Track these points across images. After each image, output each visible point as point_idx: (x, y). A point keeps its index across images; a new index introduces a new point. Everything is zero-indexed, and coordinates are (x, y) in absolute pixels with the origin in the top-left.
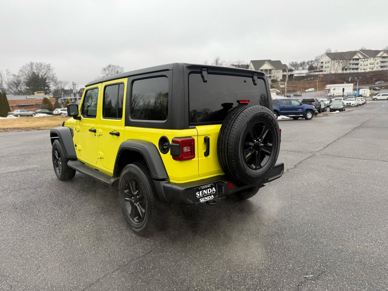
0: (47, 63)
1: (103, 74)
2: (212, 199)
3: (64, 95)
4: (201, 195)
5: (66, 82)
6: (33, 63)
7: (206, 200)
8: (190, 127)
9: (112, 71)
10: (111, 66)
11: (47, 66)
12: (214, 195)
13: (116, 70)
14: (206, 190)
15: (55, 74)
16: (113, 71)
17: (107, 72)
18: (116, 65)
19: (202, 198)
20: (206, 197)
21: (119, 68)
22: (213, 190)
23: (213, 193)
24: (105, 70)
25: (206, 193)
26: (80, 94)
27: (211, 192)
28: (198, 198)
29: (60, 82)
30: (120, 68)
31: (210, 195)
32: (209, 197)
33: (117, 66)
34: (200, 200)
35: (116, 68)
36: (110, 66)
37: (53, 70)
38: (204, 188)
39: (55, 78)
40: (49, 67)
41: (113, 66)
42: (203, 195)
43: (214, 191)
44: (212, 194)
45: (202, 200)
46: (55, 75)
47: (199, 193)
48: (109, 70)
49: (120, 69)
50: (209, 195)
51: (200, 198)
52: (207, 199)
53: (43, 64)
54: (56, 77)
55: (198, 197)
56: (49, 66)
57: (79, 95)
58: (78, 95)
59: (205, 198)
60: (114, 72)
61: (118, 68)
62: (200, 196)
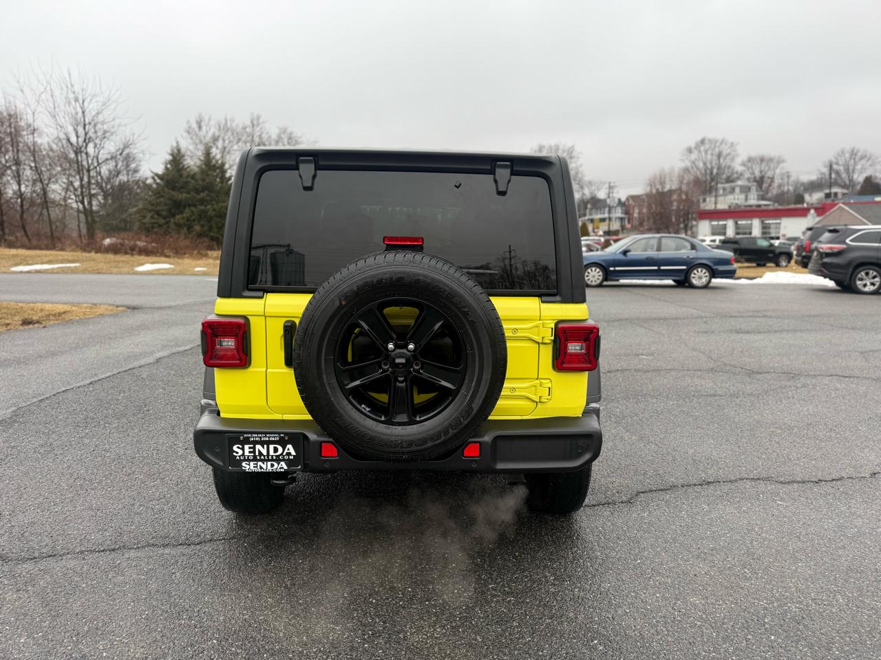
0: (569, 144)
1: (683, 160)
2: (282, 470)
3: (591, 209)
4: (247, 453)
5: (601, 183)
6: (544, 147)
7: (261, 468)
8: (247, 293)
9: (706, 152)
10: (706, 141)
11: (569, 150)
12: (289, 463)
13: (717, 150)
14: (265, 446)
15: (581, 166)
16: (709, 152)
17: (694, 156)
18: (719, 137)
19: (249, 460)
20: (263, 461)
21: (726, 144)
22: (286, 451)
23: (286, 457)
24: (690, 151)
25: (265, 453)
26: (624, 208)
27: (282, 454)
28: (238, 458)
29: (590, 183)
30: (729, 145)
31: (278, 460)
32: (272, 465)
33: (720, 141)
34: (244, 464)
35: (718, 144)
36: (703, 142)
37: (578, 158)
38: (257, 439)
39: (580, 175)
40: (572, 152)
41: (710, 141)
42: (255, 456)
43: (289, 454)
44: (284, 460)
45: (249, 467)
46: (580, 169)
47: (243, 449)
48: (700, 151)
49: (726, 147)
50: (272, 460)
51: (245, 460)
52: (264, 467)
53: (561, 147)
54: (582, 173)
55: (240, 456)
56: (571, 150)
57: (622, 210)
58: (620, 211)
59: (260, 463)
60: (712, 155)
61: (723, 145)
62: (243, 454)
